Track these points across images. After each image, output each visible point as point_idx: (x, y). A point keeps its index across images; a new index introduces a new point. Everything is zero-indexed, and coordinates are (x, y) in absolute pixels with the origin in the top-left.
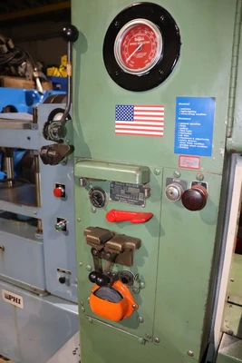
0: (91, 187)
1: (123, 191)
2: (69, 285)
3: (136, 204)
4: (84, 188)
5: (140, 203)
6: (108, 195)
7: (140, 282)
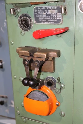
0: (20, 15)
1: (44, 14)
2: (7, 106)
3: (55, 22)
4: (14, 17)
5: (58, 21)
6: (33, 19)
7: (61, 84)
